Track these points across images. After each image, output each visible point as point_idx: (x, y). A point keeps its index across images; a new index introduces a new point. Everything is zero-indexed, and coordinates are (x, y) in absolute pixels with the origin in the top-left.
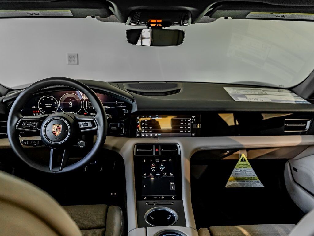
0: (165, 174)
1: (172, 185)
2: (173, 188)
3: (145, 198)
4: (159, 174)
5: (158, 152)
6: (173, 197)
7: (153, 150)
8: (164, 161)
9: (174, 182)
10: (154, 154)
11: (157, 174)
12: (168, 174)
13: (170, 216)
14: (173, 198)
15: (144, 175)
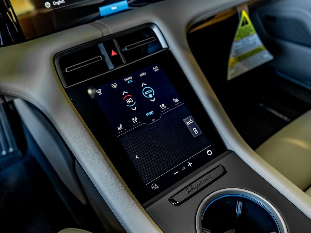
0: (163, 105)
1: (192, 125)
2: (196, 131)
3: (155, 187)
4: (151, 113)
5: (118, 56)
6: (208, 151)
7: (103, 57)
8: (144, 74)
9: (191, 116)
10: (111, 67)
11: (147, 115)
12: (170, 104)
14: (209, 153)
15: (119, 128)
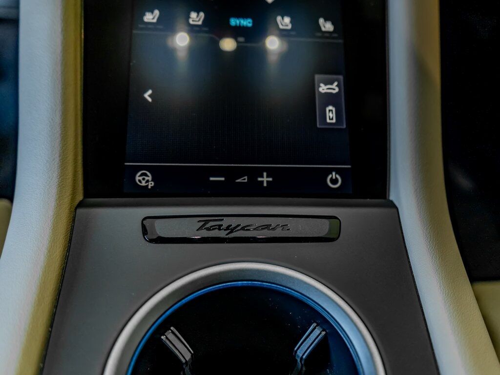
0: (287, 20)
1: (330, 99)
2: (331, 114)
3: (144, 180)
6: (334, 175)
9: (341, 77)
13: (315, 334)
14: (334, 180)
